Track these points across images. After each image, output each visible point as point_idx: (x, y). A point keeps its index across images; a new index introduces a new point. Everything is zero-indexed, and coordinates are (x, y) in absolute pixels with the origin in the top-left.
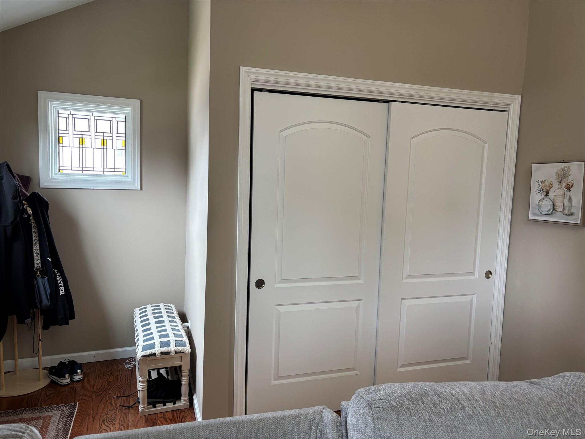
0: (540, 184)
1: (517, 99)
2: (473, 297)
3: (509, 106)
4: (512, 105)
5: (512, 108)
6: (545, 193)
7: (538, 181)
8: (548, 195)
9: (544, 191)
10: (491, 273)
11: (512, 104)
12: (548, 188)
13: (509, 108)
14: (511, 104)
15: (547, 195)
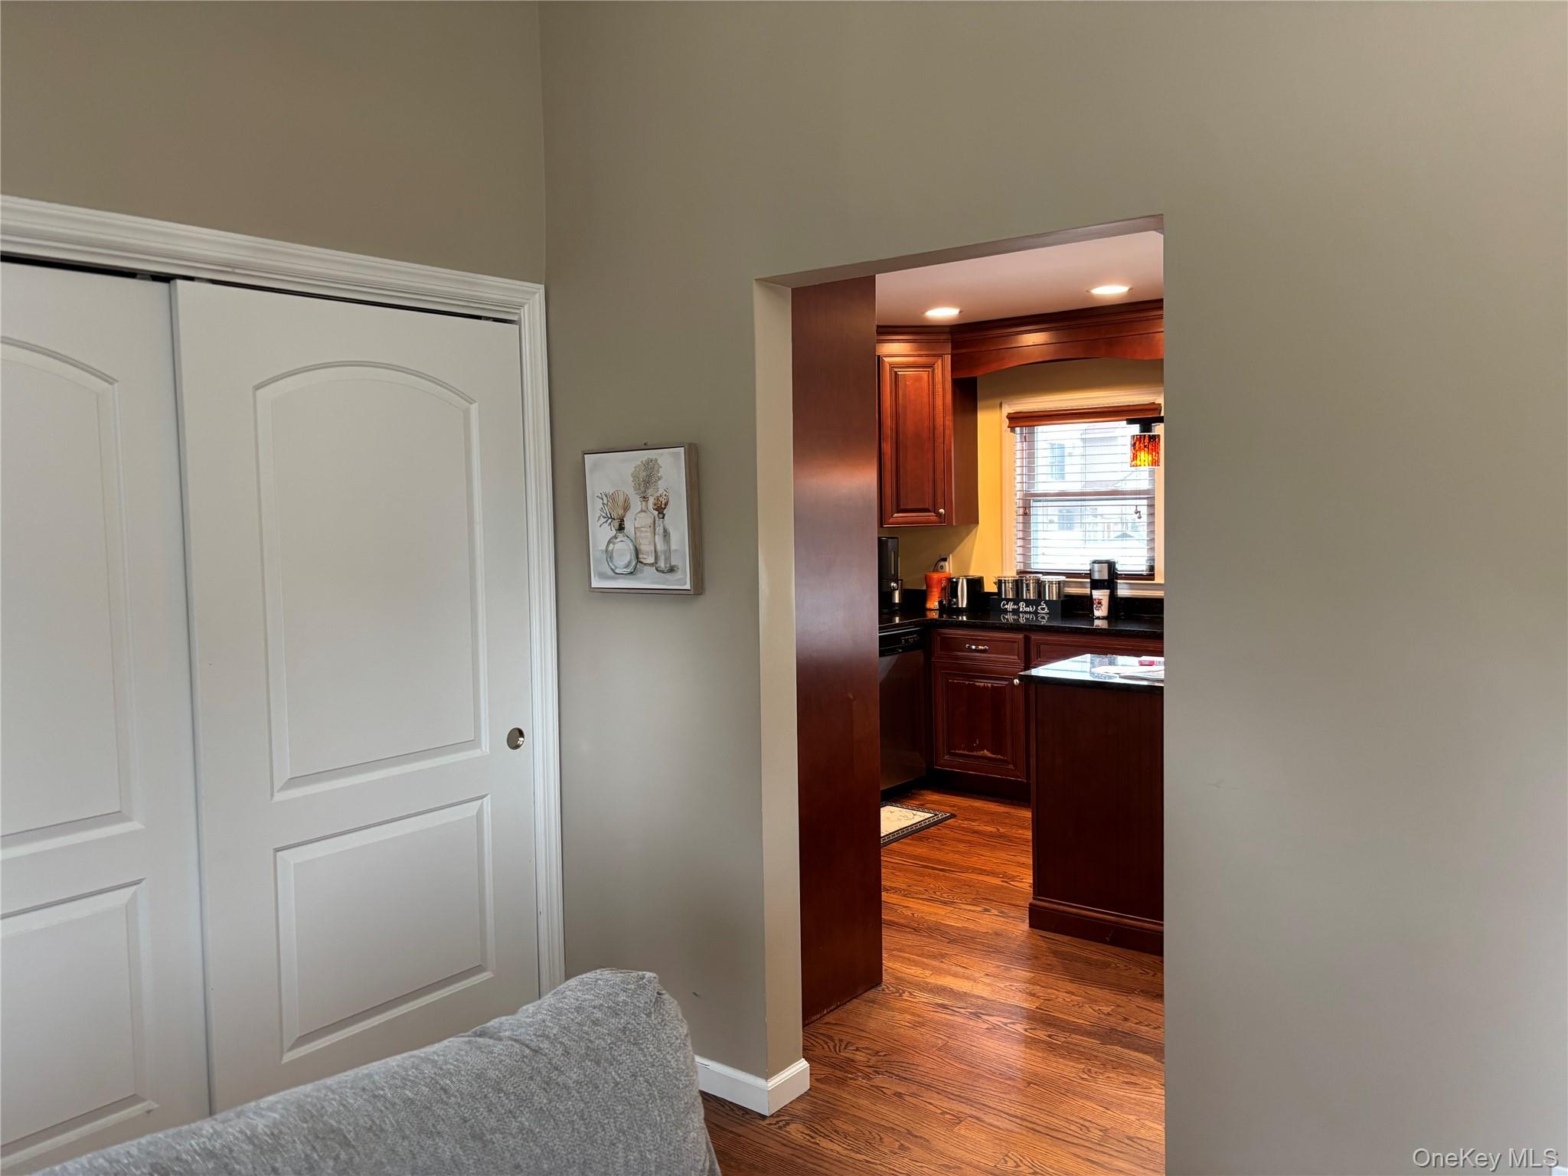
0: (605, 502)
1: (536, 293)
2: (482, 803)
3: (518, 309)
4: (526, 307)
5: (525, 313)
6: (616, 524)
7: (600, 496)
8: (624, 528)
9: (614, 519)
10: (521, 734)
11: (525, 304)
12: (621, 512)
13: (520, 314)
14: (522, 306)
15: (621, 528)
